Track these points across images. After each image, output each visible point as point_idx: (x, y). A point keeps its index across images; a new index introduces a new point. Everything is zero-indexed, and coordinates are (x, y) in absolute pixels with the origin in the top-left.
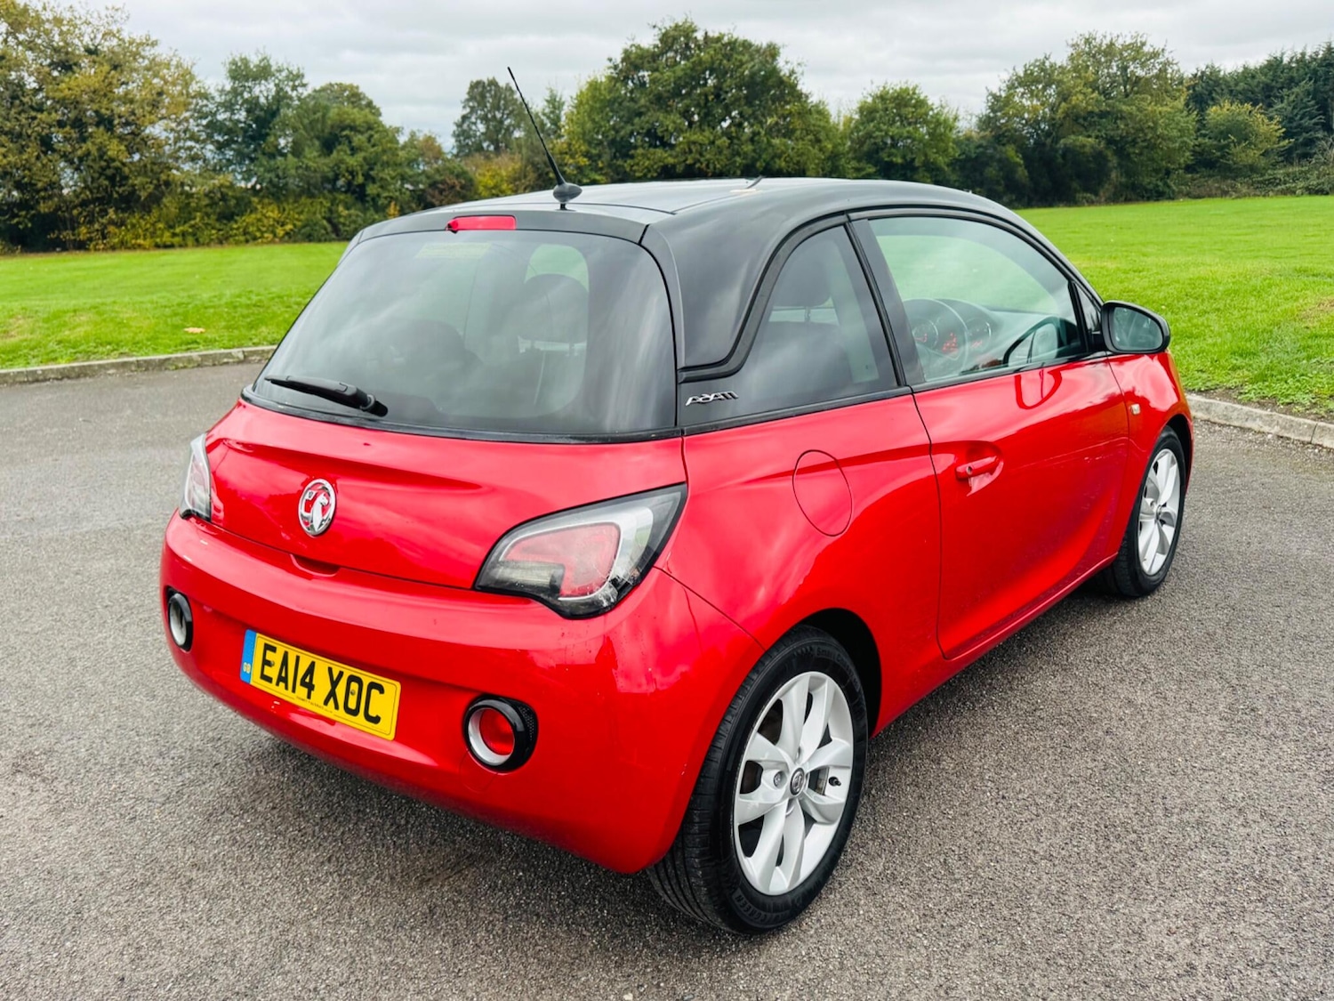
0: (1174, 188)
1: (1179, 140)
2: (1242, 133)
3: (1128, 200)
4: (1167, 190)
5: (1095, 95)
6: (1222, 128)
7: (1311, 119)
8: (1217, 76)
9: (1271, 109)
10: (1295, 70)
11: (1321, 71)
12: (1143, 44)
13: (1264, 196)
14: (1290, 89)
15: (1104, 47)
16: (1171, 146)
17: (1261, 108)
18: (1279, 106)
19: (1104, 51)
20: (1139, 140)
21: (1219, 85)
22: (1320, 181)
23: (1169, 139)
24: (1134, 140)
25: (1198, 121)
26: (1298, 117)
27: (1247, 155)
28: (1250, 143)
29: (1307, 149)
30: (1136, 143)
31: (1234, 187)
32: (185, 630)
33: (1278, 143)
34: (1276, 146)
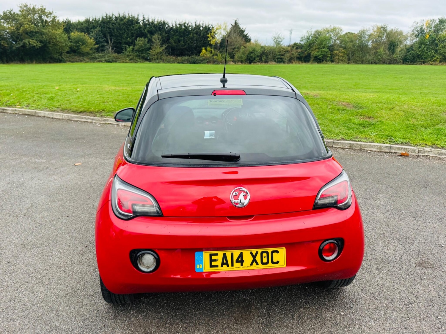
0: (65, 59)
1: (65, 43)
2: (84, 43)
3: (50, 62)
4: (62, 59)
5: (33, 25)
6: (77, 40)
7: (102, 39)
8: (70, 23)
9: (90, 35)
10: (94, 24)
11: (102, 24)
12: (45, 9)
13: (93, 62)
14: (94, 29)
15: (31, 9)
16: (62, 45)
17: (87, 34)
21: (72, 26)
22: (109, 58)
23: (61, 42)
24: (49, 42)
25: (68, 37)
26: (98, 38)
27: (86, 49)
28: (86, 45)
29: (103, 48)
30: (50, 43)
31: (83, 59)
32: (155, 264)
33: (94, 46)
34: (94, 47)
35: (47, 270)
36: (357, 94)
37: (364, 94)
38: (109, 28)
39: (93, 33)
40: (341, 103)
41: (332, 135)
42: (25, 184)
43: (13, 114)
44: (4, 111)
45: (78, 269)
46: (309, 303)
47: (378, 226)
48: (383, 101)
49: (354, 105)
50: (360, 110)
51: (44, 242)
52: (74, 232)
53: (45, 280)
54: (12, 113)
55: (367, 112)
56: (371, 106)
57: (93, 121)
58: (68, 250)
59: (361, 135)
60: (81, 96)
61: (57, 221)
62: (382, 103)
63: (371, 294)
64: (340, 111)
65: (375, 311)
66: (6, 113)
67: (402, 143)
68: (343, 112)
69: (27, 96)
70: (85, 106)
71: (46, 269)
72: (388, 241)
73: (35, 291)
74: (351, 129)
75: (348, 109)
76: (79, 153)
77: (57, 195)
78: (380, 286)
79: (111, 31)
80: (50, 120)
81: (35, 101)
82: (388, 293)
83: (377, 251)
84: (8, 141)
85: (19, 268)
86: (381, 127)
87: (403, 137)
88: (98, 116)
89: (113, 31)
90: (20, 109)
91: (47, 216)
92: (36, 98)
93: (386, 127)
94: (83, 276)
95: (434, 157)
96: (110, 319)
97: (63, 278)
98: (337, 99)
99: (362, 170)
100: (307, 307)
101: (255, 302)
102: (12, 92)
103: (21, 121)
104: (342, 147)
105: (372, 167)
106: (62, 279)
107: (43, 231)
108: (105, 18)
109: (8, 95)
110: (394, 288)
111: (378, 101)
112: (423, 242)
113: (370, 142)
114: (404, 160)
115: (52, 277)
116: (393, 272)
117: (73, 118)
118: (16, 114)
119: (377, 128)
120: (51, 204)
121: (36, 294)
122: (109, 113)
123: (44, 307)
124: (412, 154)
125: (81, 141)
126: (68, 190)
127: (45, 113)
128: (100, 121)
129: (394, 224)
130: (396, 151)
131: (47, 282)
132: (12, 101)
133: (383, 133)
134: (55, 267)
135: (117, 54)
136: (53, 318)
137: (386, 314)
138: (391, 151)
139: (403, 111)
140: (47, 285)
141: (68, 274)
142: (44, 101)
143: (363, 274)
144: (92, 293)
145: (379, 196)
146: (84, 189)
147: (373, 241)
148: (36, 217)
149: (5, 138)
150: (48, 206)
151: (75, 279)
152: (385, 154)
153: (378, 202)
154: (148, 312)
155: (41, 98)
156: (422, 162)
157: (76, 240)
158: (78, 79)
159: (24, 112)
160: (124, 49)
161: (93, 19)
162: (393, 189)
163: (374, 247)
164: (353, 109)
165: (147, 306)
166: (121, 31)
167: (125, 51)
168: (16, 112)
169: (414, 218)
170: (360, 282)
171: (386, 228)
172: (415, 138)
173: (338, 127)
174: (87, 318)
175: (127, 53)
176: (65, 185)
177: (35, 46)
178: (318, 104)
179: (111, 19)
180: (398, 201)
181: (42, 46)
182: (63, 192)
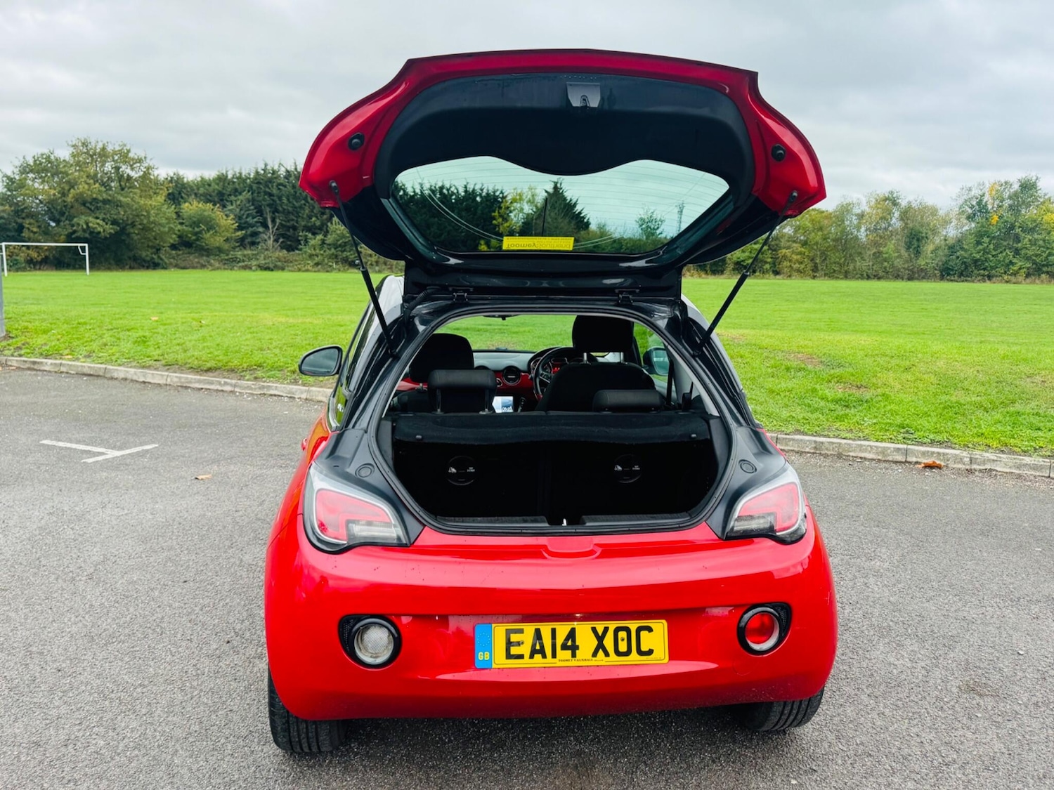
0: (166, 260)
1: (167, 226)
2: (211, 225)
3: (132, 268)
4: (160, 262)
5: (97, 185)
6: (195, 219)
7: (253, 218)
8: (183, 181)
9: (225, 209)
10: (237, 184)
11: (255, 186)
12: (129, 151)
13: (231, 269)
15: (98, 150)
16: (162, 229)
17: (218, 208)
18: (230, 207)
19: (99, 154)
20: (137, 223)
21: (185, 188)
22: (267, 261)
23: (159, 224)
24: (133, 222)
25: (176, 213)
26: (244, 217)
27: (215, 240)
28: (216, 232)
29: (254, 239)
30: (135, 225)
31: (208, 262)
32: (391, 647)
33: (234, 233)
34: (233, 235)
35: (145, 686)
36: (831, 337)
37: (847, 337)
38: (271, 195)
39: (232, 204)
40: (793, 355)
41: (775, 422)
42: (88, 516)
43: (56, 372)
44: (36, 367)
45: (212, 685)
46: (720, 761)
47: (876, 610)
48: (889, 351)
49: (823, 360)
50: (837, 371)
51: (135, 631)
52: (201, 612)
53: (139, 706)
54: (52, 370)
55: (853, 375)
56: (861, 362)
57: (237, 390)
58: (188, 648)
59: (839, 424)
60: (211, 336)
61: (162, 591)
62: (887, 356)
63: (857, 744)
64: (793, 373)
65: (865, 777)
66: (39, 370)
67: (933, 442)
68: (799, 374)
69: (87, 335)
70: (218, 356)
71: (140, 685)
72: (897, 642)
73: (119, 726)
74: (816, 410)
75: (810, 367)
76: (206, 454)
77: (160, 539)
78: (879, 729)
79: (273, 200)
80: (137, 385)
81: (105, 345)
82: (896, 743)
83: (874, 661)
84: (45, 428)
85: (82, 683)
86: (884, 406)
87: (936, 429)
88: (246, 378)
89: (278, 202)
90: (70, 363)
91: (140, 579)
92: (107, 338)
93: (897, 408)
94: (224, 699)
95: (1007, 473)
96: (284, 784)
97: (178, 703)
98: (786, 346)
99: (842, 498)
100: (717, 768)
101: (602, 758)
102: (53, 326)
103: (72, 387)
104: (796, 449)
105: (866, 492)
106: (177, 705)
107: (132, 609)
108: (262, 172)
109: (45, 332)
110: (909, 735)
111: (877, 352)
112: (976, 644)
113: (859, 439)
114: (938, 478)
115: (155, 701)
116: (909, 703)
117: (190, 382)
118: (62, 372)
119: (875, 409)
120: (146, 556)
121: (122, 732)
122: (273, 373)
123: (140, 758)
124: (955, 466)
125: (209, 431)
126: (184, 529)
127: (127, 372)
128: (251, 389)
129: (911, 609)
130: (919, 460)
131: (144, 710)
132: (54, 346)
133: (888, 421)
134: (162, 680)
135: (285, 252)
136: (161, 778)
137: (890, 785)
138: (909, 459)
139: (935, 374)
140: (145, 715)
141: (189, 696)
142: (126, 346)
143: (841, 705)
144: (244, 732)
145: (880, 552)
146: (219, 528)
147: (865, 642)
148: (116, 582)
149: (40, 422)
150: (140, 560)
151: (206, 704)
152: (894, 465)
153: (878, 564)
154: (366, 771)
155: (119, 339)
156: (979, 483)
157: (206, 629)
158: (196, 304)
159: (79, 369)
160: (302, 242)
161: (235, 174)
162: (912, 537)
163: (866, 653)
164: (822, 367)
165: (364, 760)
166: (297, 202)
167: (305, 245)
168: (63, 369)
169: (958, 598)
170: (834, 722)
171: (894, 616)
172: (963, 432)
173: (786, 406)
174: (234, 781)
175: (310, 249)
176: (178, 519)
177: (99, 232)
178: (741, 357)
179: (275, 176)
180: (922, 561)
181: (116, 233)
182: (173, 532)
